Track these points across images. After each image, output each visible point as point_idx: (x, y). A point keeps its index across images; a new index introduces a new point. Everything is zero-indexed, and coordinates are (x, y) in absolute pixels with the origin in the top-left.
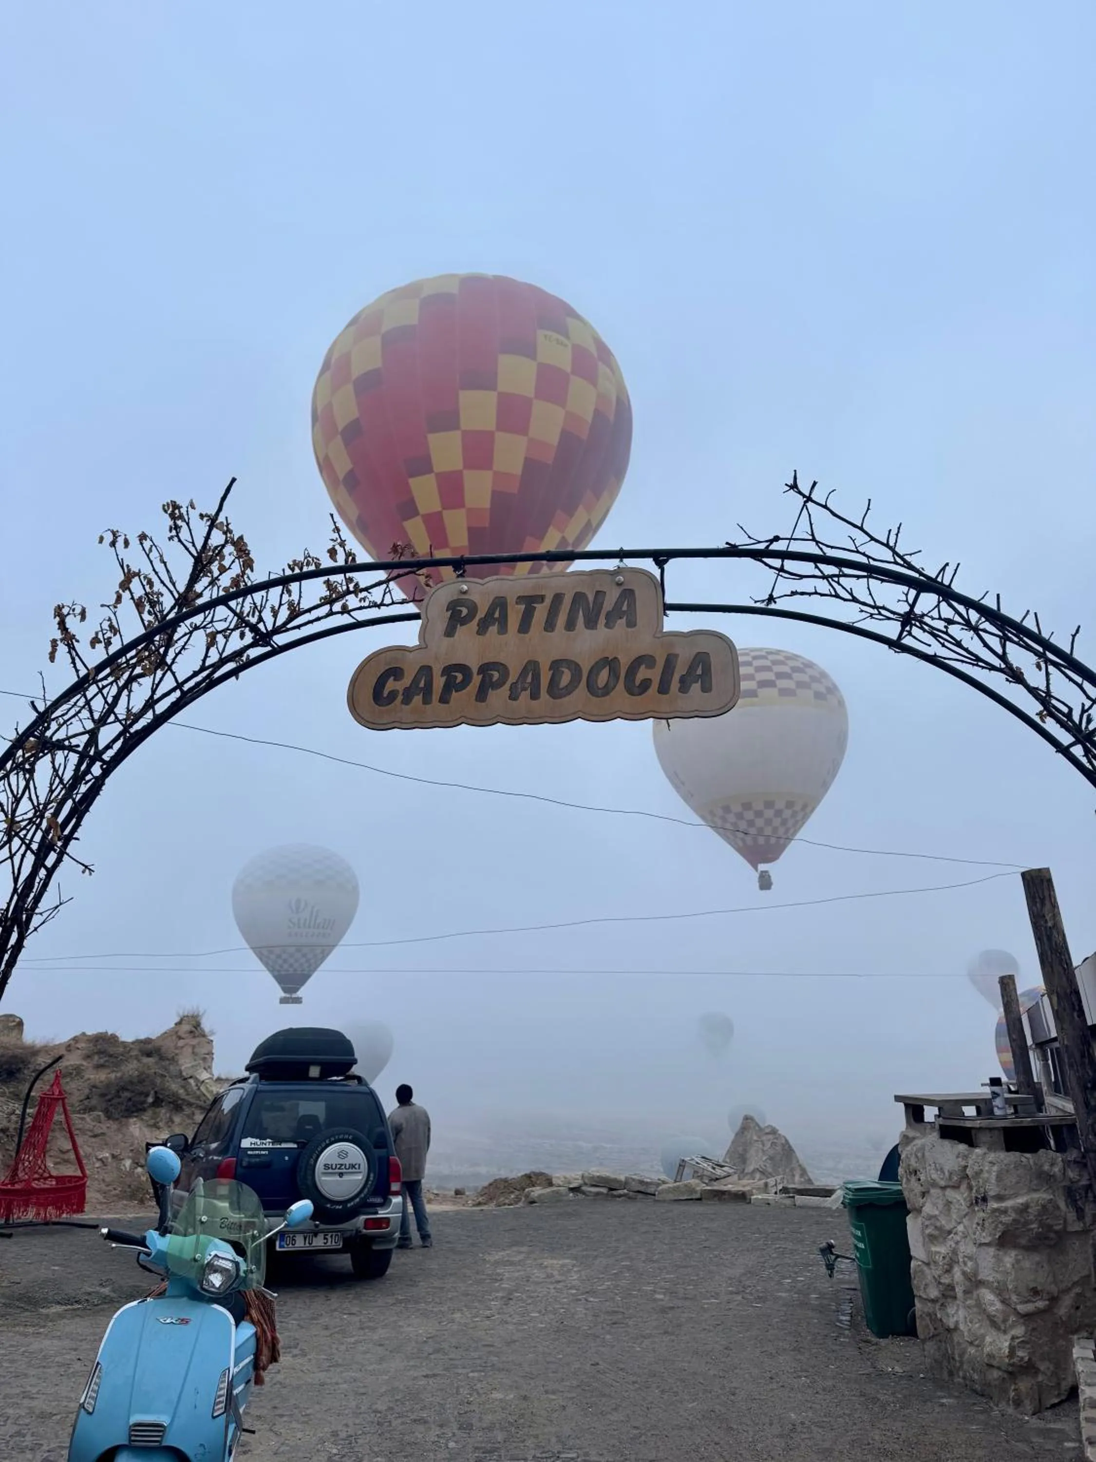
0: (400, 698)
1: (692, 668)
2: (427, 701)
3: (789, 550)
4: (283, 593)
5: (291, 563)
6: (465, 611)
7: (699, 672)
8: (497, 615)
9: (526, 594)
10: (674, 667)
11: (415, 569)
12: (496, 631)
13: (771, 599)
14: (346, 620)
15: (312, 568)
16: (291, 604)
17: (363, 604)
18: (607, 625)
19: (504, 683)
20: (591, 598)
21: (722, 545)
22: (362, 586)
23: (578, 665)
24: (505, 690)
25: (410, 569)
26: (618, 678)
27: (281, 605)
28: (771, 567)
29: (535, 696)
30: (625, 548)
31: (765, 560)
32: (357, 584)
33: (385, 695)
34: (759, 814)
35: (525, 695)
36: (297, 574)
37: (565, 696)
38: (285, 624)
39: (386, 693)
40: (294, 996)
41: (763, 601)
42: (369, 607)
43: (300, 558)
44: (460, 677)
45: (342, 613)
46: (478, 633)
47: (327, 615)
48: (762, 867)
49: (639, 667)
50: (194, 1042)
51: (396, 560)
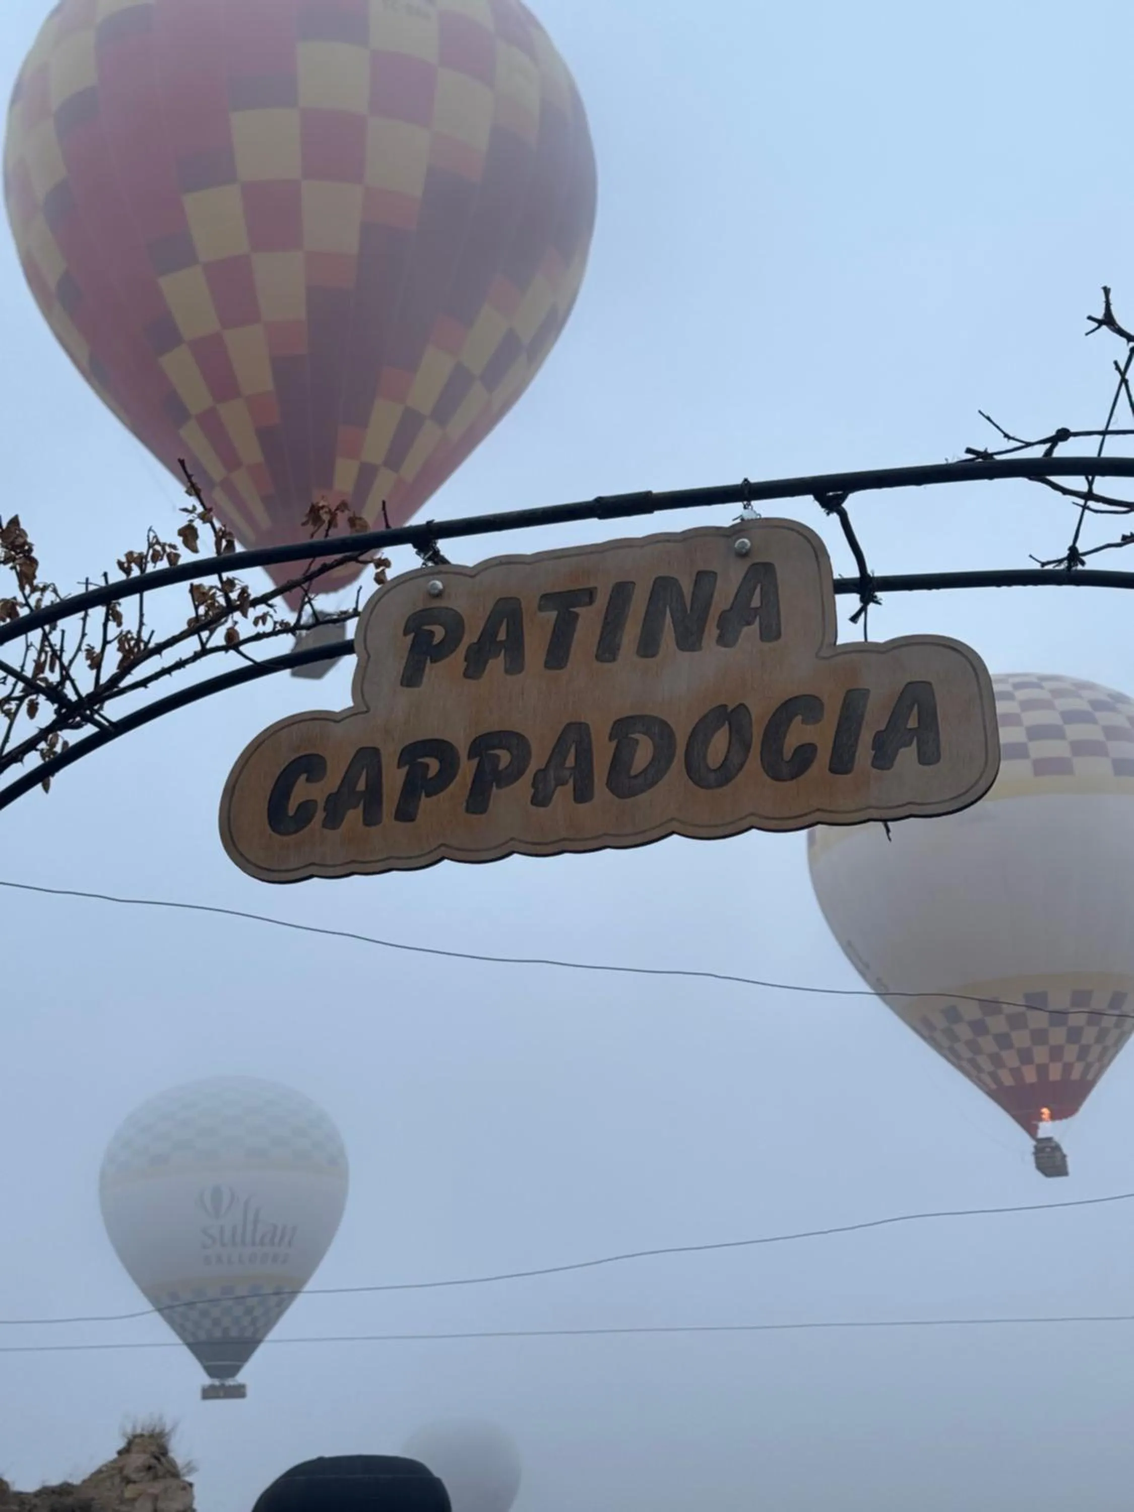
0: (320, 815)
1: (897, 717)
2: (371, 818)
3: (1103, 455)
4: (107, 620)
5: (124, 559)
6: (439, 633)
7: (912, 723)
8: (502, 636)
9: (557, 590)
10: (862, 716)
11: (357, 553)
12: (502, 667)
13: (1074, 555)
14: (231, 662)
15: (163, 564)
16: (123, 639)
17: (261, 629)
18: (722, 640)
19: (521, 773)
20: (687, 587)
21: (956, 455)
22: (254, 594)
23: (668, 726)
24: (523, 786)
25: (348, 554)
26: (747, 747)
27: (105, 642)
28: (1065, 491)
29: (583, 794)
30: (753, 480)
31: (1054, 479)
32: (244, 590)
33: (291, 813)
34: (1016, 1022)
35: (563, 795)
36: (136, 578)
37: (642, 791)
38: (115, 679)
39: (292, 809)
40: (230, 1382)
41: (1060, 562)
42: (274, 633)
43: (141, 548)
44: (434, 765)
45: (225, 649)
46: (467, 675)
47: (196, 656)
48: (1047, 1128)
49: (790, 720)
50: (156, 1488)
51: (319, 537)
